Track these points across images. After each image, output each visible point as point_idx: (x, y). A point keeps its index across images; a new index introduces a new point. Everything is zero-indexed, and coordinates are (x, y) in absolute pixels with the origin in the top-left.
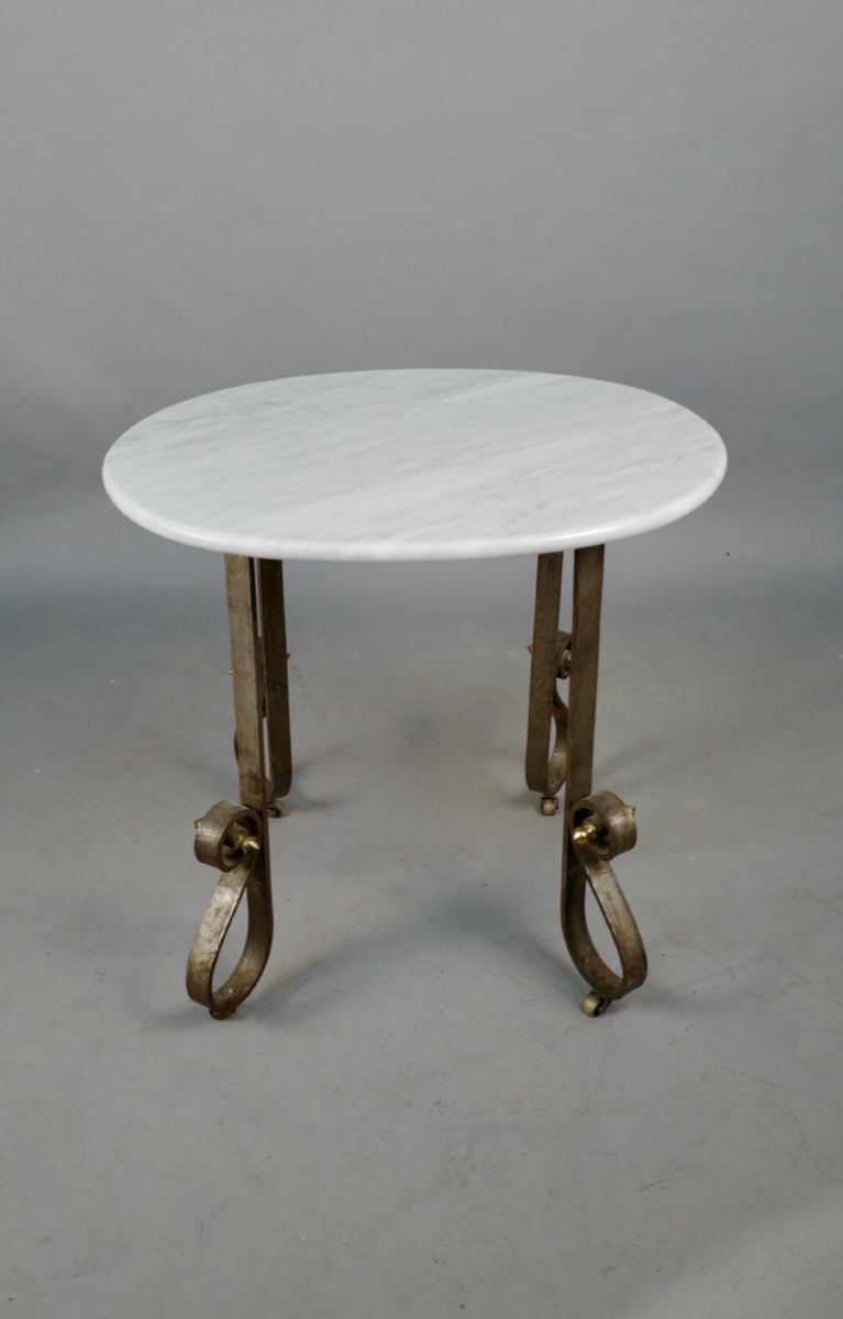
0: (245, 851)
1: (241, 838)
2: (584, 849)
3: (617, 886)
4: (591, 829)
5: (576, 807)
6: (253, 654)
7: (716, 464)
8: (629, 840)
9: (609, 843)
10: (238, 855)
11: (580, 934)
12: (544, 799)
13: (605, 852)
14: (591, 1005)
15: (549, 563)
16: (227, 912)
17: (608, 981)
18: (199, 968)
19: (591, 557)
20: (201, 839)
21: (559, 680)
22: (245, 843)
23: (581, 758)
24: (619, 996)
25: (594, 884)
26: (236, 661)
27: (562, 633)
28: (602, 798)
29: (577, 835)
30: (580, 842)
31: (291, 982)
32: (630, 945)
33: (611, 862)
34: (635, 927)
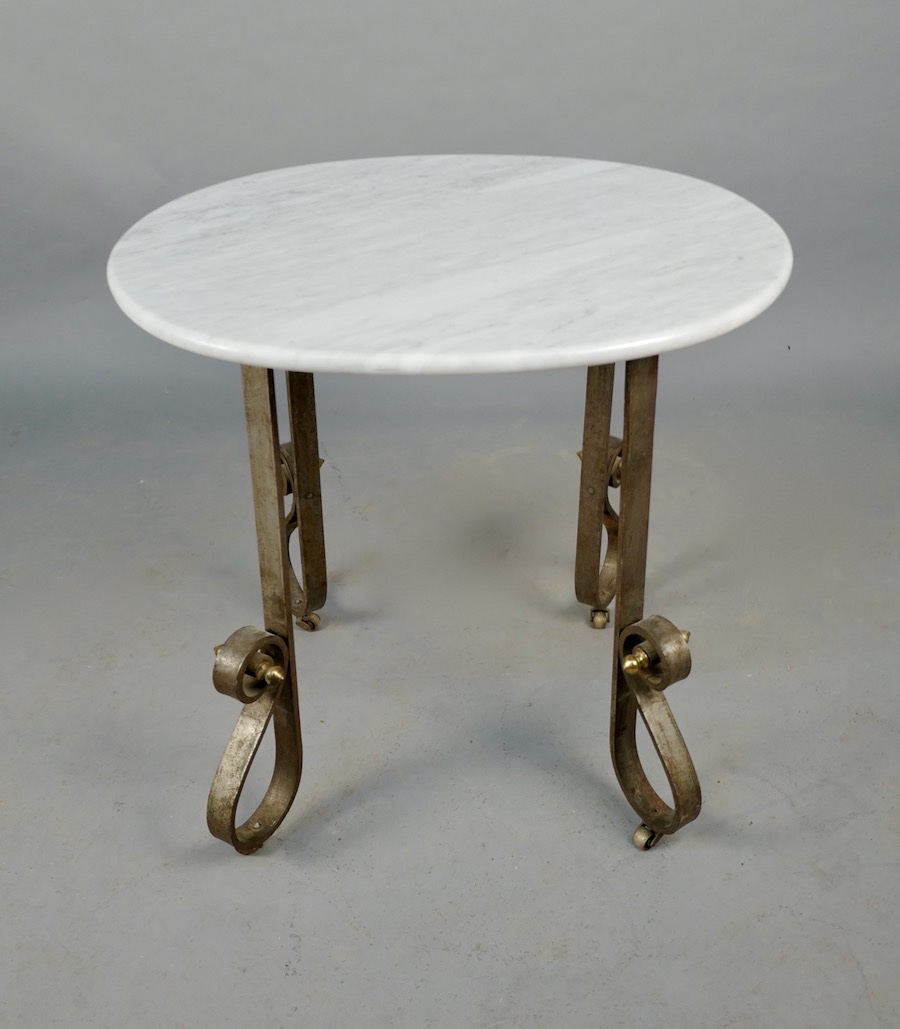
0: (268, 682)
1: (264, 667)
2: (636, 678)
3: (670, 715)
4: (642, 656)
5: (627, 633)
6: (274, 471)
7: (784, 264)
8: (684, 668)
9: (660, 672)
10: (260, 685)
11: (630, 762)
12: (595, 611)
13: (658, 681)
14: (642, 838)
15: (600, 374)
16: (251, 745)
17: (660, 813)
18: (220, 804)
19: (643, 369)
20: (219, 669)
21: (610, 488)
22: (269, 674)
23: (632, 581)
24: (671, 831)
25: (645, 714)
26: (256, 477)
27: (614, 438)
28: (654, 623)
29: (628, 664)
30: (631, 671)
31: (323, 813)
32: (683, 778)
33: (665, 692)
34: (689, 759)
